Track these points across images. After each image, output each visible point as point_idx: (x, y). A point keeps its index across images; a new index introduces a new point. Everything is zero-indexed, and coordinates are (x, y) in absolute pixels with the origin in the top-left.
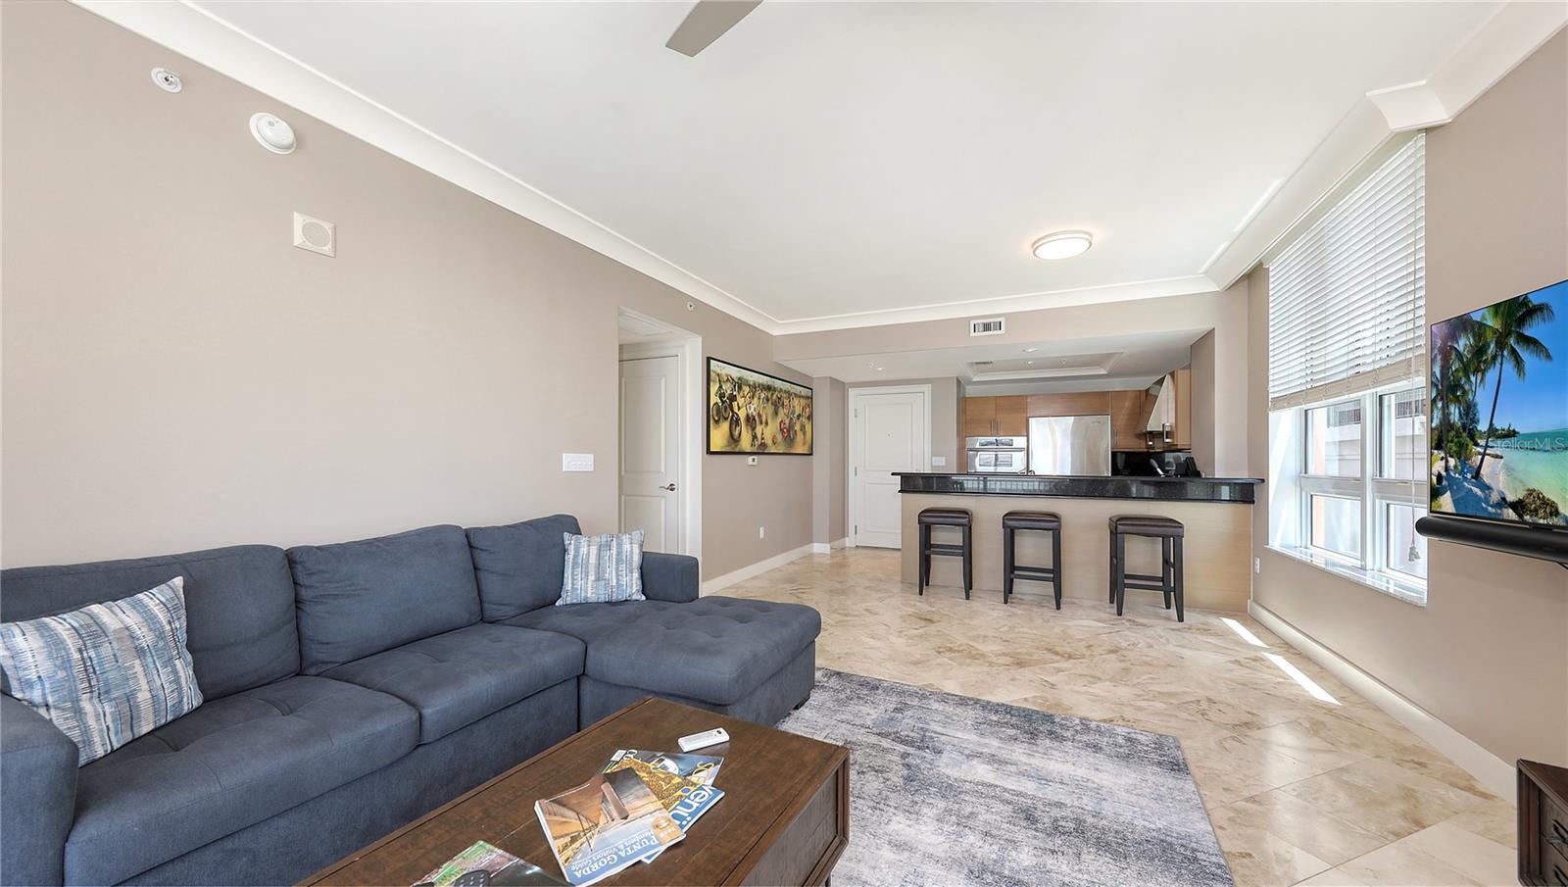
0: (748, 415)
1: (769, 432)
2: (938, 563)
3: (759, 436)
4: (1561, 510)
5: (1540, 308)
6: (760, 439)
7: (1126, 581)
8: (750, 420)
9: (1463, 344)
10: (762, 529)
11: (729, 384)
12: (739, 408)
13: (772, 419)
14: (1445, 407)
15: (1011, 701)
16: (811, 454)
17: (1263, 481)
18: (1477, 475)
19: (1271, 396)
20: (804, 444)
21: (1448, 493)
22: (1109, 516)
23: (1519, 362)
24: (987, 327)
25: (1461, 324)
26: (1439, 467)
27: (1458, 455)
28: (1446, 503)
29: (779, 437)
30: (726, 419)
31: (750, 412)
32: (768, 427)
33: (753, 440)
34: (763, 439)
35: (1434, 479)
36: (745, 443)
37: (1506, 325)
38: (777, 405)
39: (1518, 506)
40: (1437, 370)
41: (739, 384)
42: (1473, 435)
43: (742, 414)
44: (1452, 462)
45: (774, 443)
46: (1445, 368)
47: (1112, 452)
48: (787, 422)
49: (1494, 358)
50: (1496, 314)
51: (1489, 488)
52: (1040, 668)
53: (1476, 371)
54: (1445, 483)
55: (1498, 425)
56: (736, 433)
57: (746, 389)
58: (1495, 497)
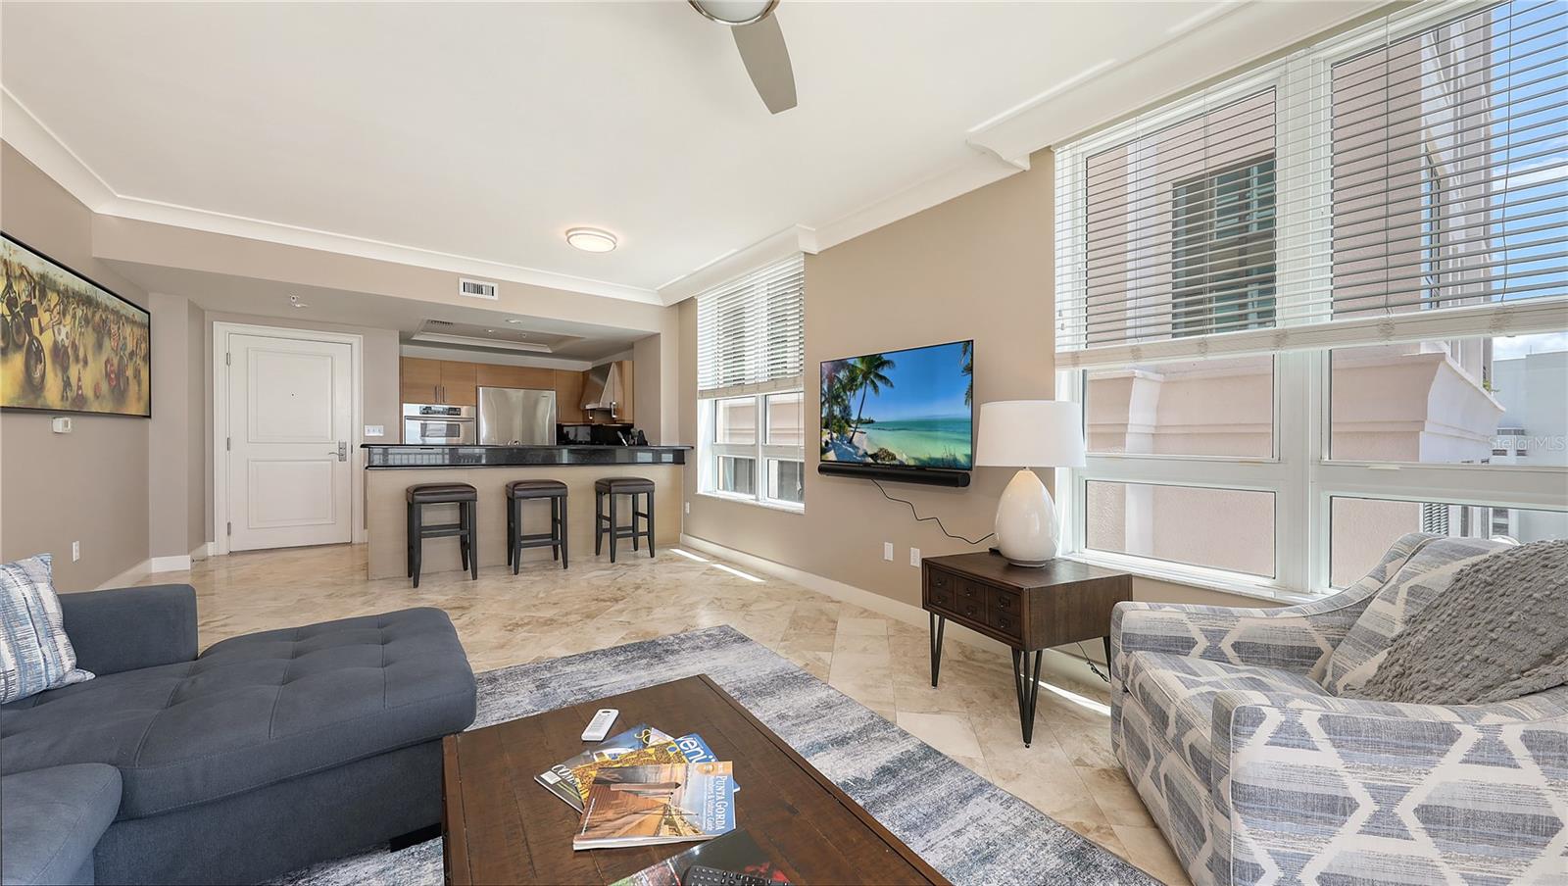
0: (55, 343)
1: (89, 376)
2: (428, 546)
3: (74, 381)
4: (897, 457)
5: (887, 362)
6: (75, 388)
7: (618, 533)
8: (60, 354)
9: (842, 375)
10: (75, 546)
11: (23, 284)
12: (42, 331)
13: (94, 354)
14: (830, 407)
15: (616, 643)
16: (150, 417)
17: (693, 448)
18: (850, 441)
19: (699, 389)
20: (139, 399)
21: (833, 451)
22: (595, 480)
23: (875, 387)
24: (478, 289)
25: (841, 364)
26: (827, 437)
27: (839, 432)
28: (831, 456)
29: (105, 387)
30: (19, 347)
31: (59, 339)
32: (88, 368)
33: (65, 389)
34: (80, 388)
35: (824, 444)
36: (52, 396)
37: (869, 368)
38: (101, 331)
39: (874, 456)
40: (825, 387)
41: (41, 286)
42: (848, 422)
43: (47, 340)
44: (835, 435)
45: (97, 396)
46: (830, 387)
47: (557, 425)
48: (115, 361)
49: (861, 384)
50: (862, 362)
51: (858, 448)
52: (607, 614)
53: (850, 390)
54: (830, 446)
55: (863, 417)
56: (37, 375)
57: (54, 298)
58: (861, 452)
